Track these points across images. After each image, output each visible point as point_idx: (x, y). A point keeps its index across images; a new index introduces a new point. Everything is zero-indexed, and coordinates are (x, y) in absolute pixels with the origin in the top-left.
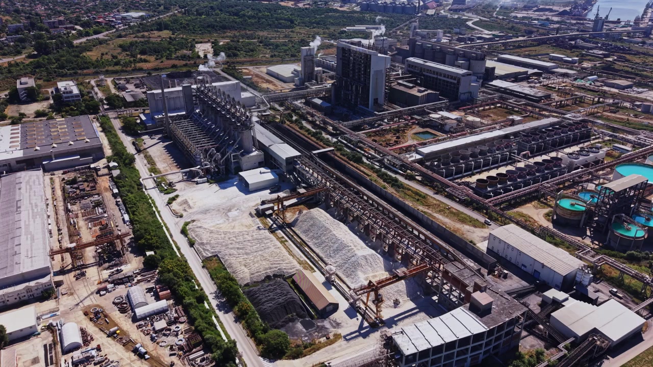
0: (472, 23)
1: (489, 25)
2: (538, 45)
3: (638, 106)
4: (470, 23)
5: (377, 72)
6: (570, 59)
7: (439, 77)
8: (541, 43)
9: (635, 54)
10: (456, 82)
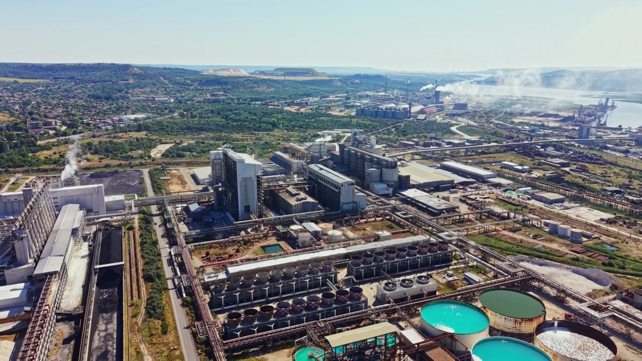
0: (457, 129)
1: (473, 130)
2: (505, 152)
3: (546, 225)
4: (454, 129)
5: (245, 180)
6: (520, 168)
7: (328, 185)
8: (509, 149)
9: (601, 164)
10: (337, 191)
